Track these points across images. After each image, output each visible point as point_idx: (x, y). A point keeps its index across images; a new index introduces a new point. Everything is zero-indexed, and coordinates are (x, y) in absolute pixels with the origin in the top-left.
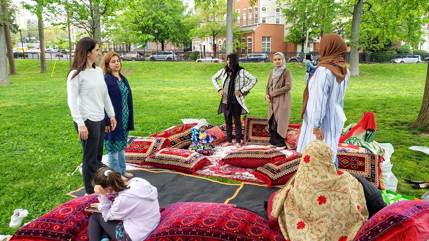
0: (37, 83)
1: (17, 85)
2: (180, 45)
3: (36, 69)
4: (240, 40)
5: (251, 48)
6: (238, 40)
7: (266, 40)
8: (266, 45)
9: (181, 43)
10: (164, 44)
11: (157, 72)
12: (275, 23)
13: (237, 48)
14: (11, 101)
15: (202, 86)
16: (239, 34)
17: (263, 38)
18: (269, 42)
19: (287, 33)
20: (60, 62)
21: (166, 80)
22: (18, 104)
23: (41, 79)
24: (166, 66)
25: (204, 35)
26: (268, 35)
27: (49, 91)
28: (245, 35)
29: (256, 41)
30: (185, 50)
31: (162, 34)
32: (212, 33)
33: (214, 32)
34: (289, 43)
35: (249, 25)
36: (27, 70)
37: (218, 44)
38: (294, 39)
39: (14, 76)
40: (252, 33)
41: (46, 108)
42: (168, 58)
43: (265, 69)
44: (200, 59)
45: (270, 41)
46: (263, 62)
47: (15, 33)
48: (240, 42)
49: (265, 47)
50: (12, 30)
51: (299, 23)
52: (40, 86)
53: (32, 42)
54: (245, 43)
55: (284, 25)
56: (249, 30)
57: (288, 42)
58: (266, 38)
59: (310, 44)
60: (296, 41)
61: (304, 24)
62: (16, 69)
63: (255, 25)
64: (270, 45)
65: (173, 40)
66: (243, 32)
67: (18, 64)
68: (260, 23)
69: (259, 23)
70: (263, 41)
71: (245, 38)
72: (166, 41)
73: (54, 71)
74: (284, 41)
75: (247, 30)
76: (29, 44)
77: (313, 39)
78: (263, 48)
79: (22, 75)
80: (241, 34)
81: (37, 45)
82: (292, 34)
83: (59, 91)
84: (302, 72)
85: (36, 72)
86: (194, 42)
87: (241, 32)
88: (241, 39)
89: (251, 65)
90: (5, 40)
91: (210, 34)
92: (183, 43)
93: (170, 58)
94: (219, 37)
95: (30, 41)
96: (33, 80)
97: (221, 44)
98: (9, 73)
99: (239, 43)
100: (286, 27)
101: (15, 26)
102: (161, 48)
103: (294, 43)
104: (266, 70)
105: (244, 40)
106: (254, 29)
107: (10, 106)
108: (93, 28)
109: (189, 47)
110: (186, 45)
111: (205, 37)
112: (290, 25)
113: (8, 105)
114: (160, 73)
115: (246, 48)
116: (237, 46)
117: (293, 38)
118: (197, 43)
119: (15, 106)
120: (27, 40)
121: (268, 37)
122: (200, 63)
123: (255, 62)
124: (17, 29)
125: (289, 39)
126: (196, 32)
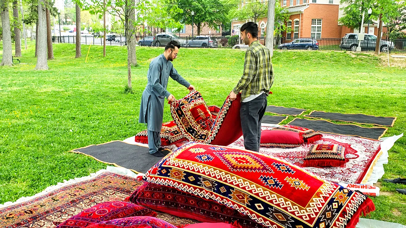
0: (72, 68)
1: (55, 70)
2: (218, 27)
3: (71, 54)
4: (285, 22)
5: (298, 32)
6: (283, 23)
7: (316, 23)
8: (316, 29)
9: (219, 26)
10: (201, 27)
11: (189, 60)
12: (328, 3)
13: (282, 32)
14: (50, 86)
15: (235, 76)
16: (284, 15)
17: (313, 21)
18: (320, 26)
19: (341, 15)
20: (94, 46)
21: (198, 69)
22: (57, 90)
23: (76, 65)
24: (200, 53)
25: (244, 16)
26: (318, 17)
27: (83, 77)
28: (292, 17)
29: (303, 24)
30: (223, 34)
31: (198, 14)
32: (253, 14)
33: (256, 13)
34: (344, 27)
35: (297, 5)
36: (63, 54)
37: (260, 27)
38: (350, 23)
39: (51, 61)
40: (299, 15)
41: (82, 94)
42: (203, 44)
43: (311, 57)
44: (238, 45)
45: (321, 24)
46: (310, 50)
47: (55, 16)
48: (286, 25)
49: (315, 31)
50: (51, 14)
51: (357, 2)
52: (75, 72)
53: (68, 24)
54: (291, 26)
55: (339, 5)
56: (296, 11)
57: (342, 25)
58: (317, 21)
59: (370, 28)
60: (353, 24)
61: (363, 3)
62: (54, 53)
63: (304, 5)
64: (321, 29)
65: (211, 22)
66: (290, 13)
67: (55, 47)
68: (309, 4)
69: (308, 2)
70: (312, 24)
71: (291, 21)
72: (203, 24)
73: (88, 56)
74: (338, 25)
75: (294, 11)
76: (65, 25)
77: (373, 22)
78: (313, 32)
79: (58, 59)
80: (288, 16)
81: (73, 27)
82: (347, 16)
83: (93, 78)
84: (354, 63)
85: (71, 57)
86: (234, 25)
87: (288, 13)
88: (287, 21)
89: (294, 52)
90: (46, 25)
91: (251, 15)
92: (222, 26)
93: (206, 44)
94: (262, 19)
95: (66, 23)
96: (69, 65)
97: (264, 28)
98: (47, 58)
99: (284, 26)
100: (340, 7)
101: (55, 9)
102: (197, 32)
103: (349, 26)
104: (311, 60)
105: (290, 22)
106: (303, 11)
107: (51, 91)
108: (126, 16)
109: (228, 30)
110: (225, 28)
111: (245, 19)
112: (345, 5)
113: (49, 90)
114: (193, 61)
115: (292, 32)
116: (281, 29)
117: (348, 21)
118: (237, 26)
119: (54, 92)
120: (63, 22)
121: (319, 20)
122: (237, 49)
123: (299, 49)
124: (56, 12)
125: (343, 22)
126: (236, 13)
